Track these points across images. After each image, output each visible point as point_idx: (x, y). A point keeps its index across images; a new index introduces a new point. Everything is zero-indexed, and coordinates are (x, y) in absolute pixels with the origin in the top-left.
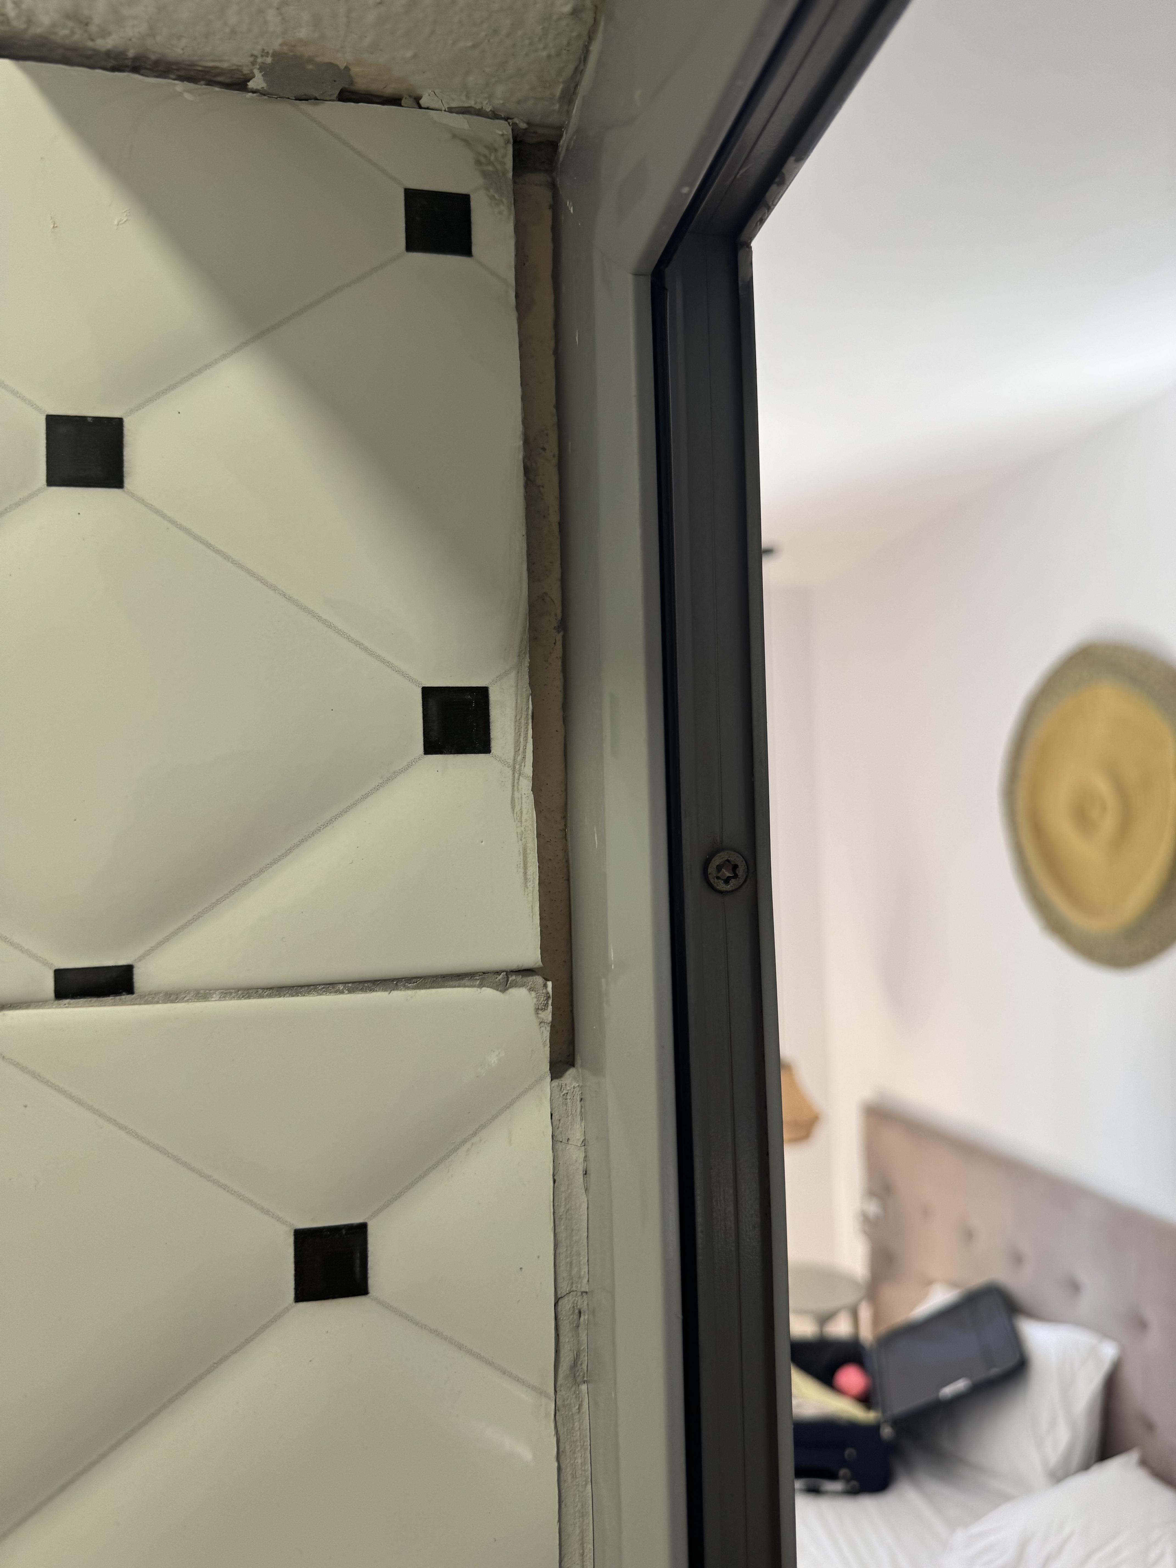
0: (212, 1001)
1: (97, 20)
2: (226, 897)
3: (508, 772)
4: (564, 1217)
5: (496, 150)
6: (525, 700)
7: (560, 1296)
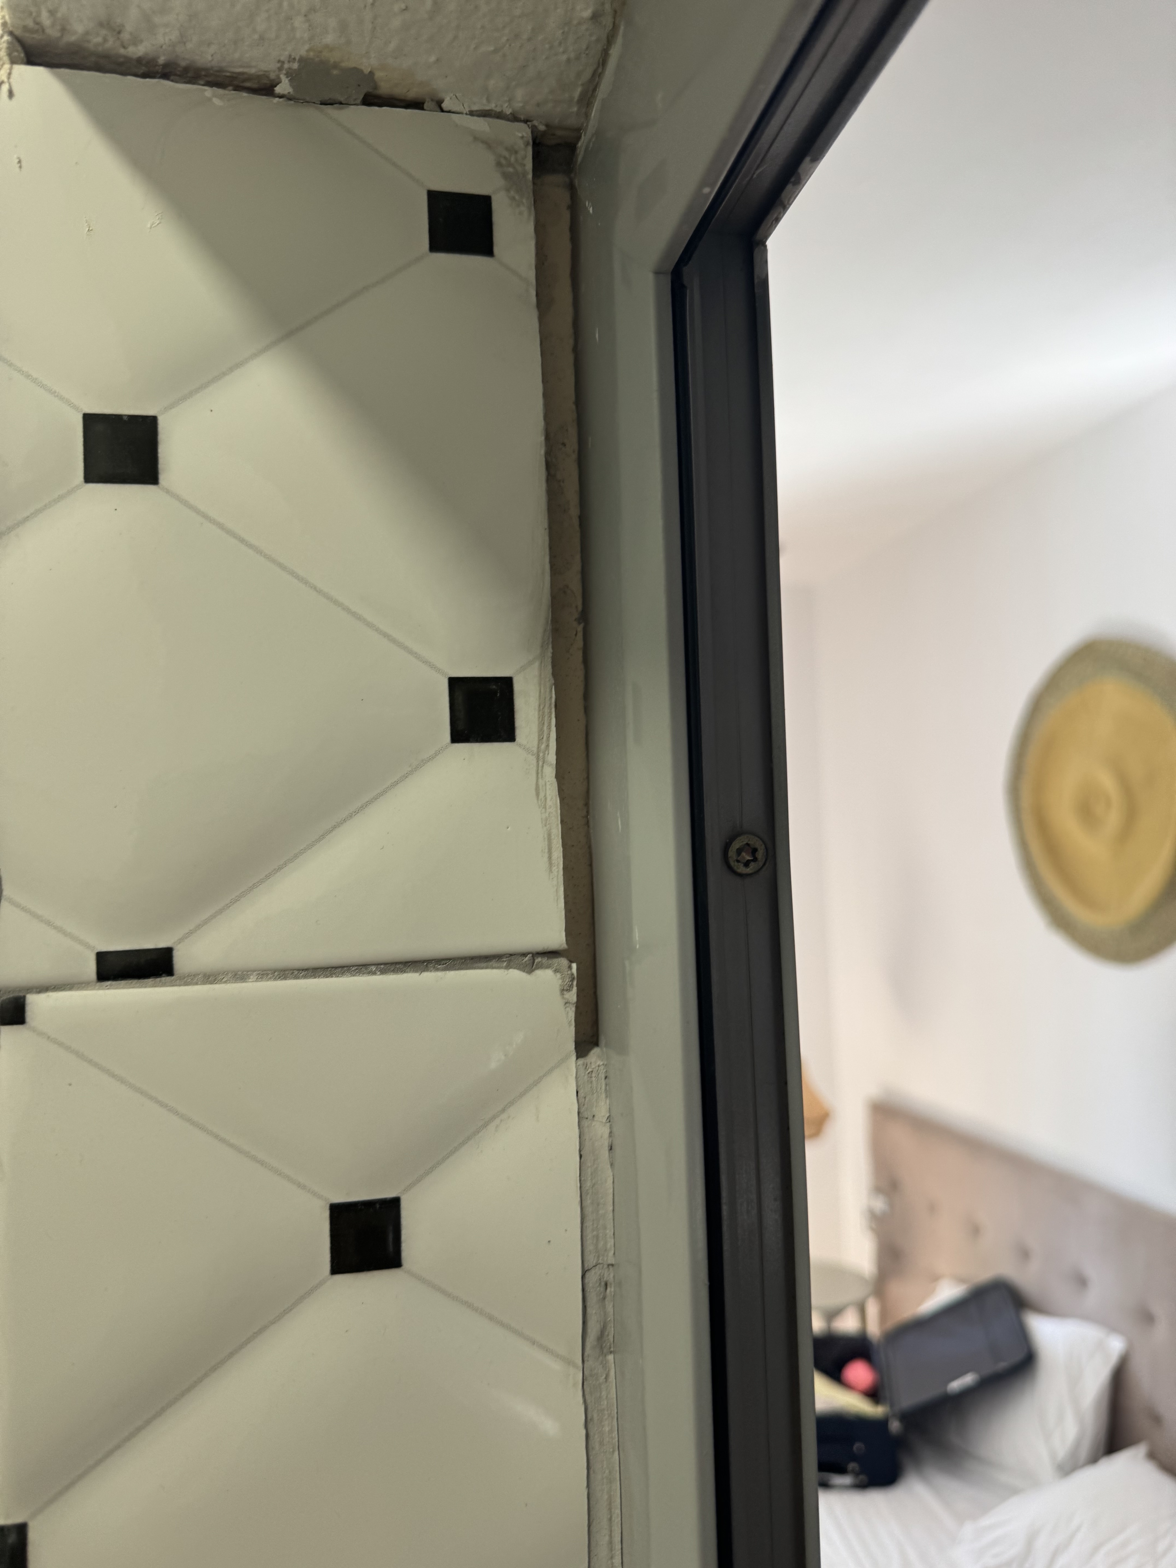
0: (250, 982)
1: (129, 28)
2: (261, 882)
3: (533, 760)
4: (590, 1191)
5: (516, 152)
6: (548, 690)
7: (587, 1269)
